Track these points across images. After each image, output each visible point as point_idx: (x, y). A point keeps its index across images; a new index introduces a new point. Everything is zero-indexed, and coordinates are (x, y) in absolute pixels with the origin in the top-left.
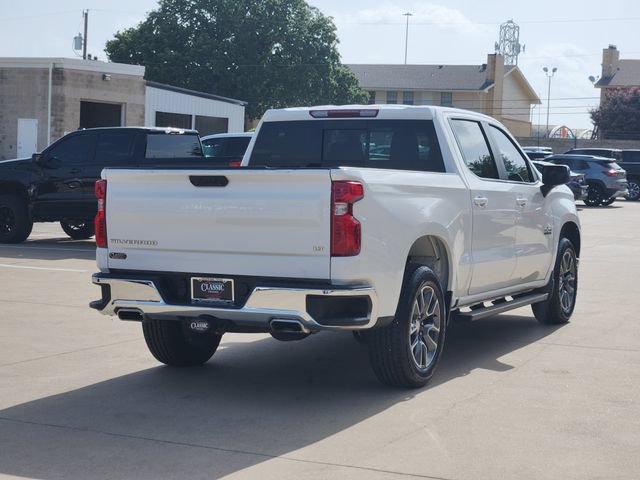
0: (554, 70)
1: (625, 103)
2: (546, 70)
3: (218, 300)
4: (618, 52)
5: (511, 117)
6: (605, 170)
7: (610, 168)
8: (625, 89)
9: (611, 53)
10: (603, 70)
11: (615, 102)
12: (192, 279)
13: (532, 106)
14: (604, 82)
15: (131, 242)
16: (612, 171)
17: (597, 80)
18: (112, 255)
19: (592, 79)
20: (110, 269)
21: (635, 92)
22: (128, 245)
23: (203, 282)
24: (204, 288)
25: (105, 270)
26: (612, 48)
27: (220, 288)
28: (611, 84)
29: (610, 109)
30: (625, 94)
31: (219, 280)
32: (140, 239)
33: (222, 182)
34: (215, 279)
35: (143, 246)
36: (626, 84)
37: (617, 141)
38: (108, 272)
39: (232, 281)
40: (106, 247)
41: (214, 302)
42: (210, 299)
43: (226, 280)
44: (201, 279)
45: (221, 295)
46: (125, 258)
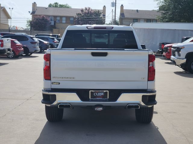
0: (12, 9)
1: (41, 20)
2: (10, 8)
3: (101, 98)
4: (36, 4)
5: (3, 23)
6: (53, 41)
7: (55, 40)
8: (40, 16)
9: (34, 4)
10: (33, 10)
11: (37, 19)
12: (90, 91)
13: (9, 19)
14: (33, 13)
15: (62, 78)
16: (55, 41)
17: (31, 12)
18: (52, 83)
19: (29, 12)
20: (51, 89)
21: (43, 16)
22: (61, 79)
24: (95, 94)
25: (49, 89)
26: (35, 3)
27: (102, 94)
28: (35, 14)
29: (36, 22)
30: (40, 17)
31: (102, 91)
32: (67, 77)
34: (100, 91)
35: (68, 79)
36: (40, 14)
37: (44, 32)
38: (51, 90)
39: (108, 91)
40: (50, 80)
41: (99, 99)
42: (98, 98)
43: (105, 91)
44: (94, 91)
45: (103, 97)
46: (59, 84)
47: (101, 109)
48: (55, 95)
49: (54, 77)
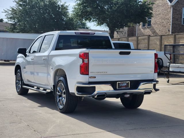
3: (125, 88)
15: (98, 73)
18: (90, 77)
20: (89, 82)
22: (96, 74)
23: (121, 83)
24: (121, 85)
25: (87, 82)
27: (125, 84)
31: (126, 82)
33: (128, 53)
34: (124, 82)
35: (102, 74)
39: (129, 82)
40: (88, 75)
41: (124, 89)
42: (122, 88)
43: (128, 82)
44: (120, 82)
45: (126, 86)
46: (95, 77)
47: (128, 96)
48: (95, 87)
49: (91, 73)
